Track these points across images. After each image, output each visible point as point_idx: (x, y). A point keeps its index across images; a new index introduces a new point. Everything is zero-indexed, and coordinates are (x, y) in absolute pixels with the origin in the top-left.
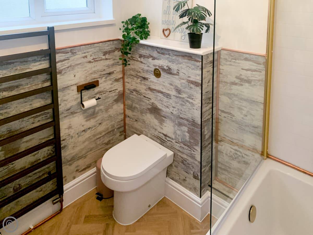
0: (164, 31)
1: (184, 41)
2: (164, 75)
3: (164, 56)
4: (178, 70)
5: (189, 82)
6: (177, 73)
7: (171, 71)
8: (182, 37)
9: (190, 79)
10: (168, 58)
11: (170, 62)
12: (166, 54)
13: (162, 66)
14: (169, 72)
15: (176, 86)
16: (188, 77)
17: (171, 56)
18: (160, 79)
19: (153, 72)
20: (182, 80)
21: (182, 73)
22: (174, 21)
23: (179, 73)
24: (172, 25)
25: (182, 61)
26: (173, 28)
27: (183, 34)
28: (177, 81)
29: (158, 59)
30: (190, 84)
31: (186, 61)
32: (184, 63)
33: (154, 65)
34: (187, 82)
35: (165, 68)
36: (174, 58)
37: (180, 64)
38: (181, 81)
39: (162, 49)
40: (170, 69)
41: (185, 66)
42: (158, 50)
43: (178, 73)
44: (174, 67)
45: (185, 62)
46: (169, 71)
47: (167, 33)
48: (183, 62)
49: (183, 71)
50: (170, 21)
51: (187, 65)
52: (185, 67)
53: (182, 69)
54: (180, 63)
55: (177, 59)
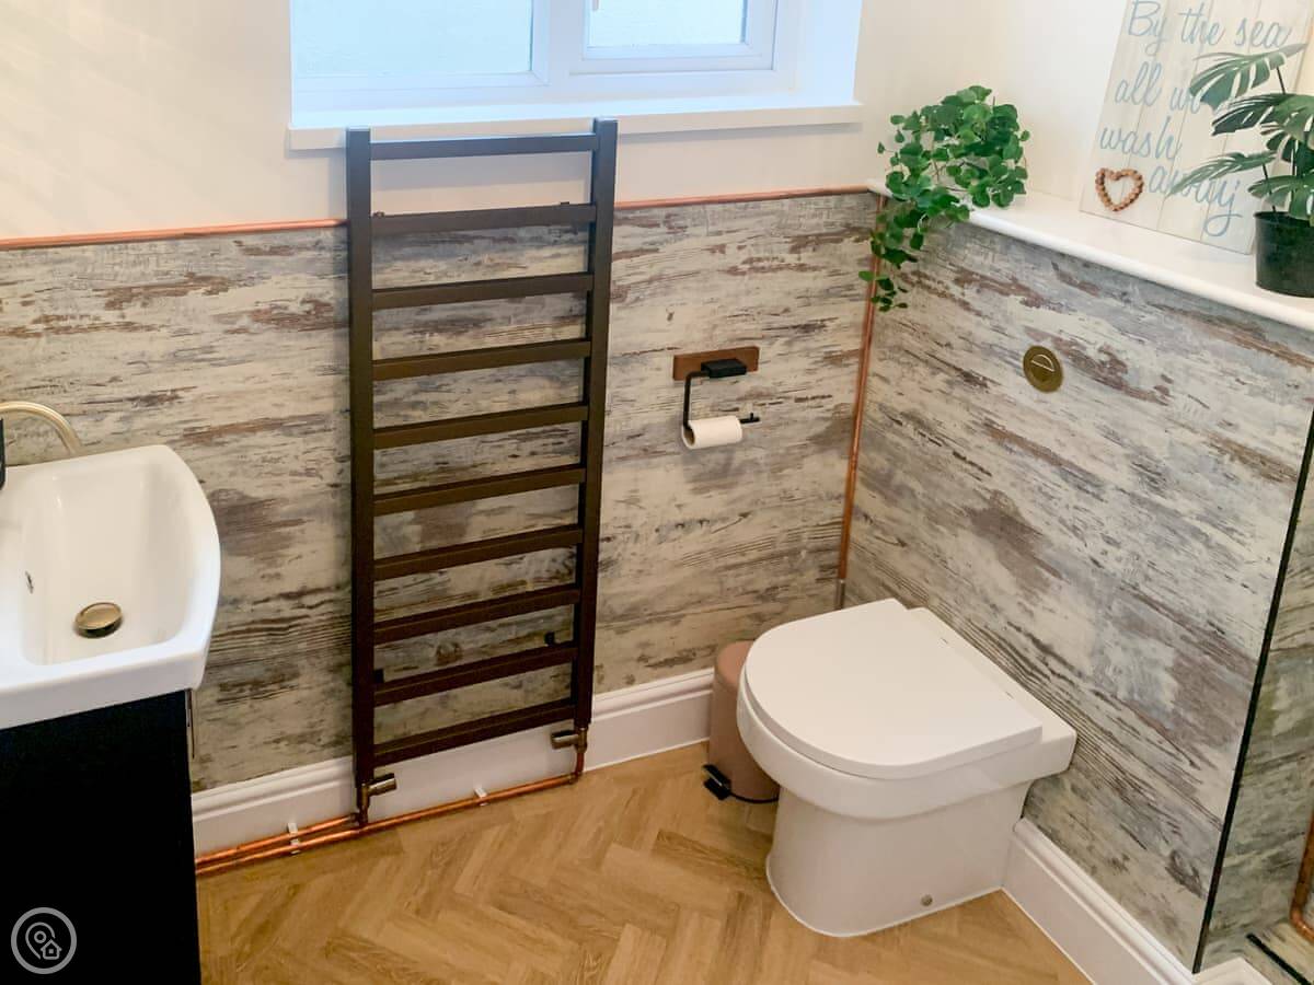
0: (1108, 183)
1: (1216, 241)
2: (1078, 385)
3: (1096, 300)
4: (1164, 377)
5: (1220, 449)
6: (1158, 394)
7: (1119, 374)
8: (1207, 222)
9: (1228, 434)
10: (1116, 311)
11: (1123, 332)
12: (1109, 293)
13: (1077, 344)
14: (1113, 377)
15: (1141, 450)
16: (1220, 425)
17: (1135, 306)
18: (1052, 397)
19: (1022, 359)
20: (1181, 429)
21: (1190, 396)
22: (1170, 140)
23: (1171, 393)
24: (1157, 156)
25: (1196, 343)
26: (1160, 173)
27: (1216, 209)
28: (1146, 426)
29: (1058, 308)
30: (1227, 457)
31: (1220, 343)
32: (1207, 355)
33: (1029, 331)
34: (1212, 445)
35: (1091, 352)
36: (1148, 318)
37: (1185, 352)
38: (1173, 431)
39: (1087, 264)
40: (1116, 364)
41: (1210, 368)
43: (1165, 392)
44: (1144, 361)
45: (1215, 351)
46: (1111, 374)
47: (1118, 191)
48: (1204, 348)
49: (1195, 388)
50: (1149, 135)
51: (1225, 364)
52: (1212, 374)
53: (1192, 381)
54: (1187, 351)
55: (1172, 328)
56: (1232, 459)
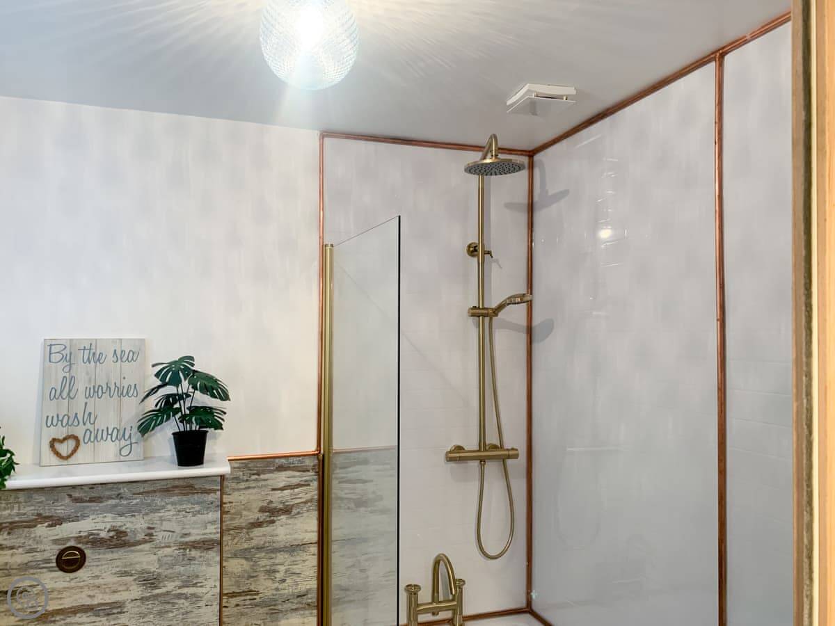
2: (97, 557)
3: (102, 505)
4: (149, 528)
5: (184, 549)
6: (147, 538)
7: (123, 538)
9: (187, 539)
10: (116, 506)
11: (121, 515)
12: (110, 498)
13: (90, 535)
14: (120, 541)
15: (143, 572)
16: (182, 537)
19: (54, 561)
20: (162, 550)
21: (163, 532)
23: (155, 534)
24: (84, 424)
25: (163, 504)
28: (144, 559)
29: (76, 519)
31: (175, 498)
32: (169, 507)
34: (180, 549)
35: (103, 535)
36: (135, 502)
37: (158, 511)
38: (159, 553)
40: (120, 533)
41: (171, 513)
42: (76, 494)
43: (151, 535)
44: (135, 525)
45: (173, 504)
46: (117, 541)
48: (167, 504)
49: (166, 526)
50: (76, 414)
51: (179, 507)
52: (173, 515)
53: (164, 523)
54: (159, 509)
55: (149, 501)
56: (190, 551)
